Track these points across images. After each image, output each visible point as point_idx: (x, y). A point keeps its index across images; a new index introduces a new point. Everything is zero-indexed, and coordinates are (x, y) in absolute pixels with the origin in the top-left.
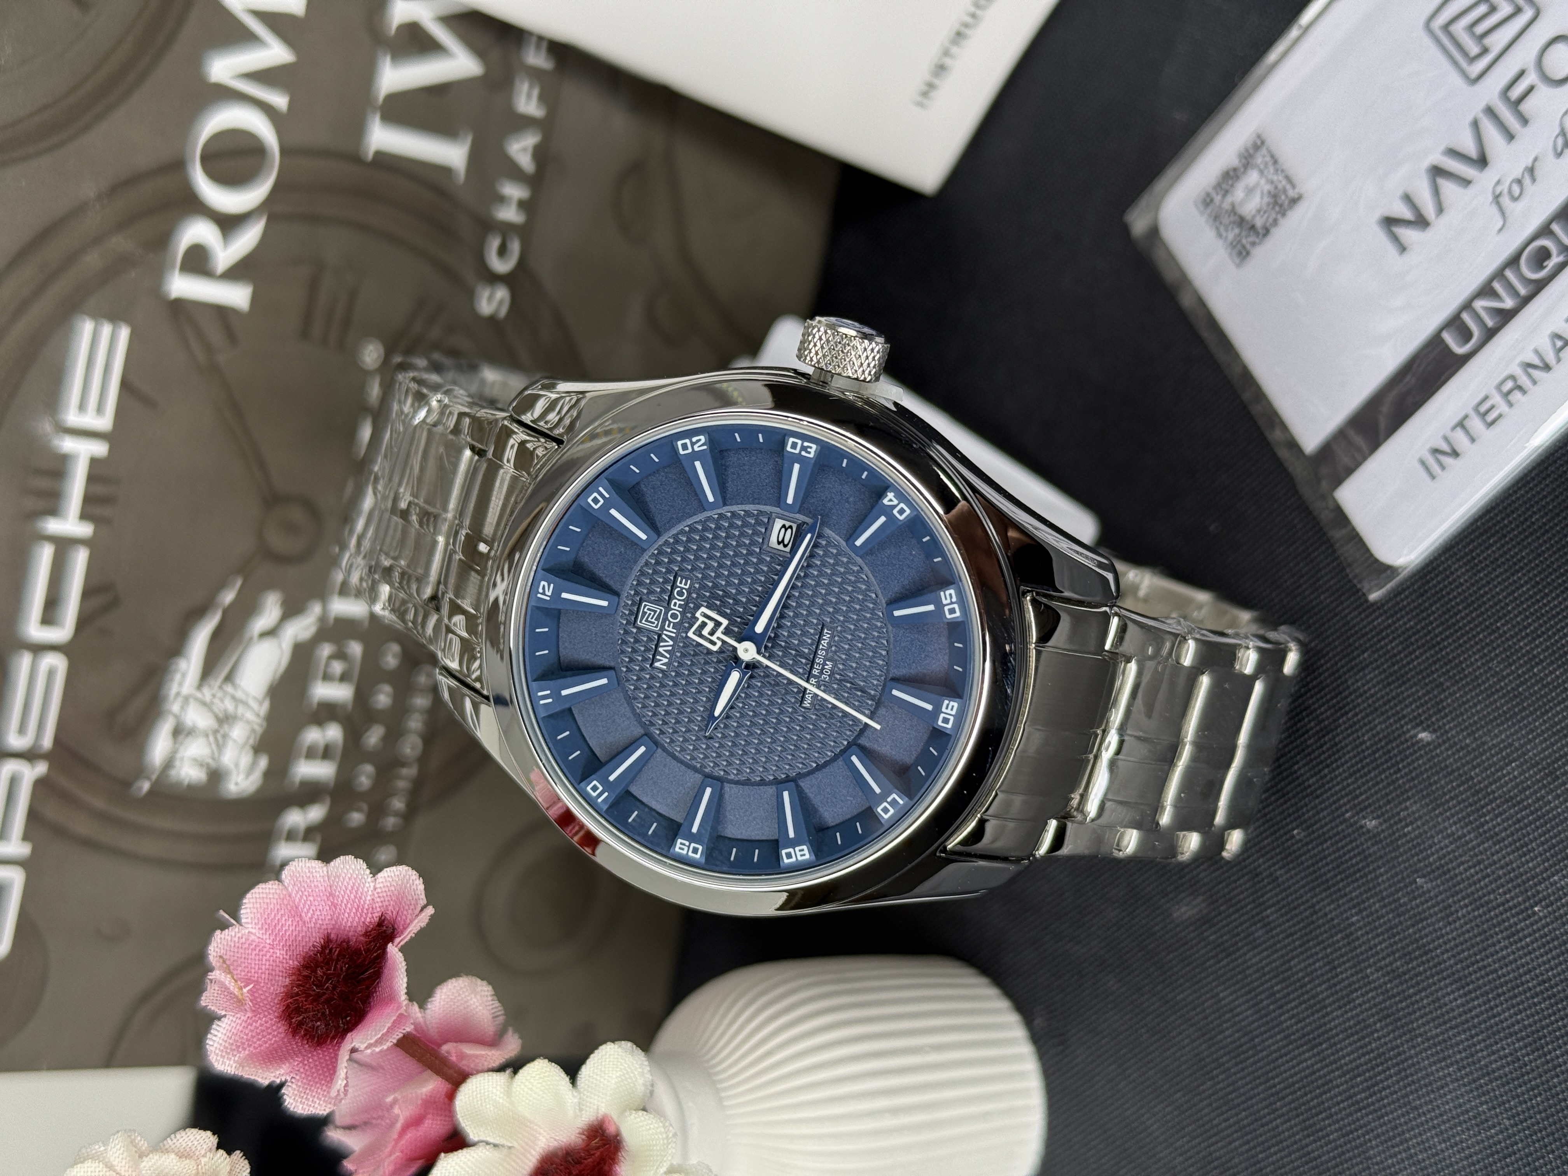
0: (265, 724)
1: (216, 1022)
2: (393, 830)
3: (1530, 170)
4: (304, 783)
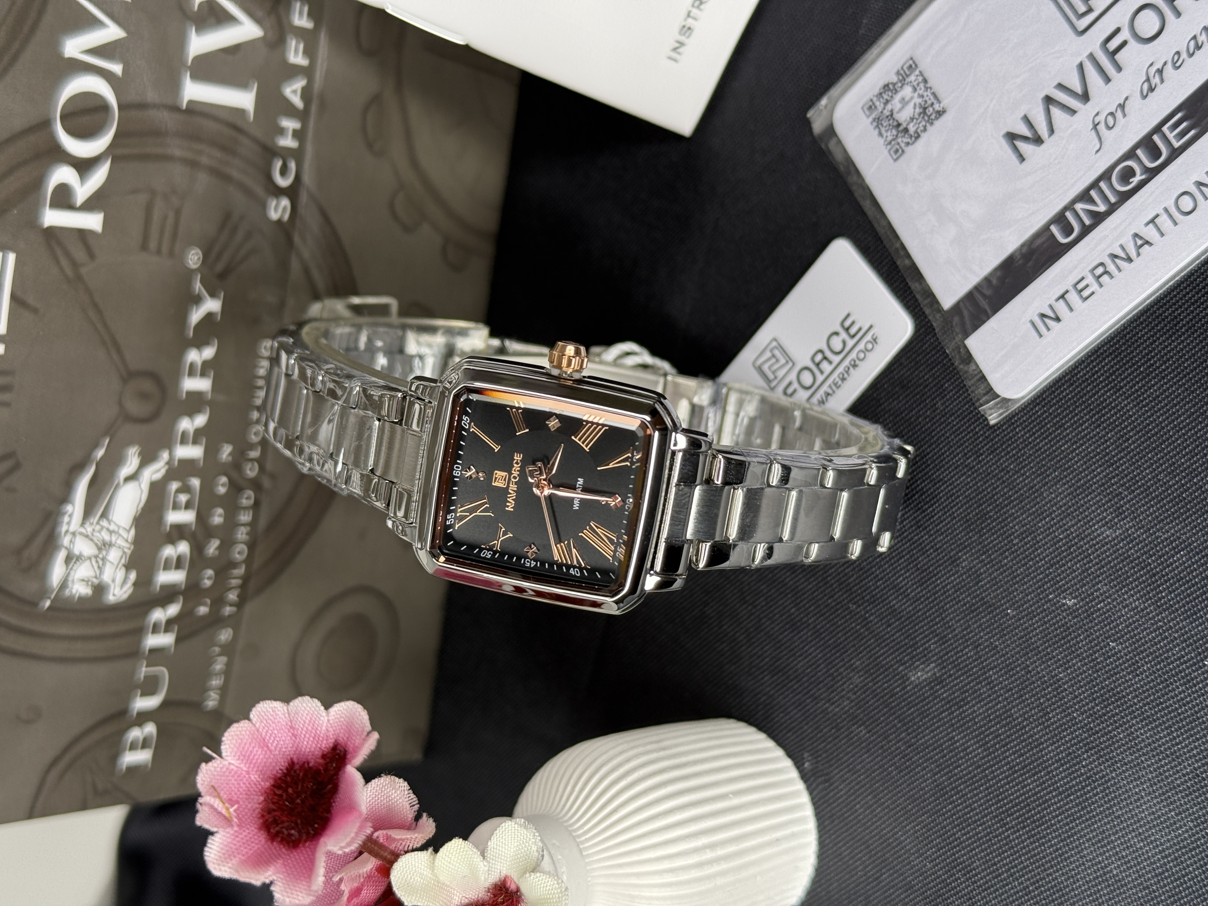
0: (132, 547)
1: (210, 837)
2: (229, 616)
3: (1122, 106)
4: (164, 587)
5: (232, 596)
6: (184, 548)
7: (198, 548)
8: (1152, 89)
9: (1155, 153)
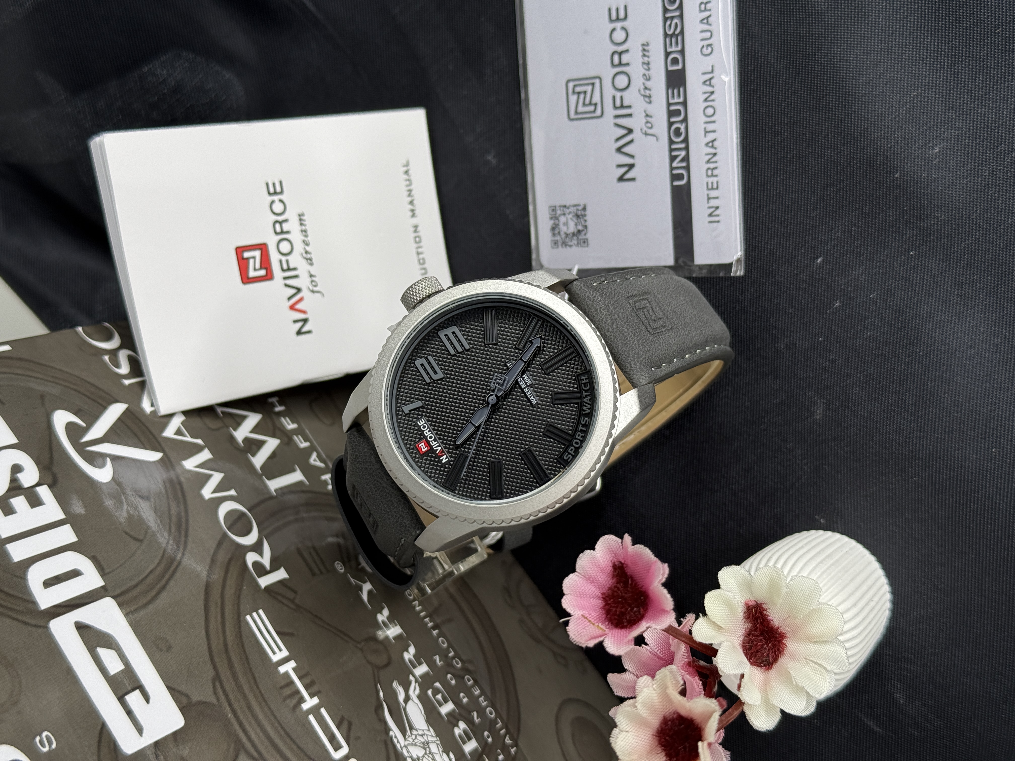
0: (438, 739)
1: (602, 644)
2: (515, 753)
3: (647, 116)
4: (471, 753)
5: (508, 741)
6: (462, 725)
7: (469, 722)
8: (650, 97)
9: (678, 113)
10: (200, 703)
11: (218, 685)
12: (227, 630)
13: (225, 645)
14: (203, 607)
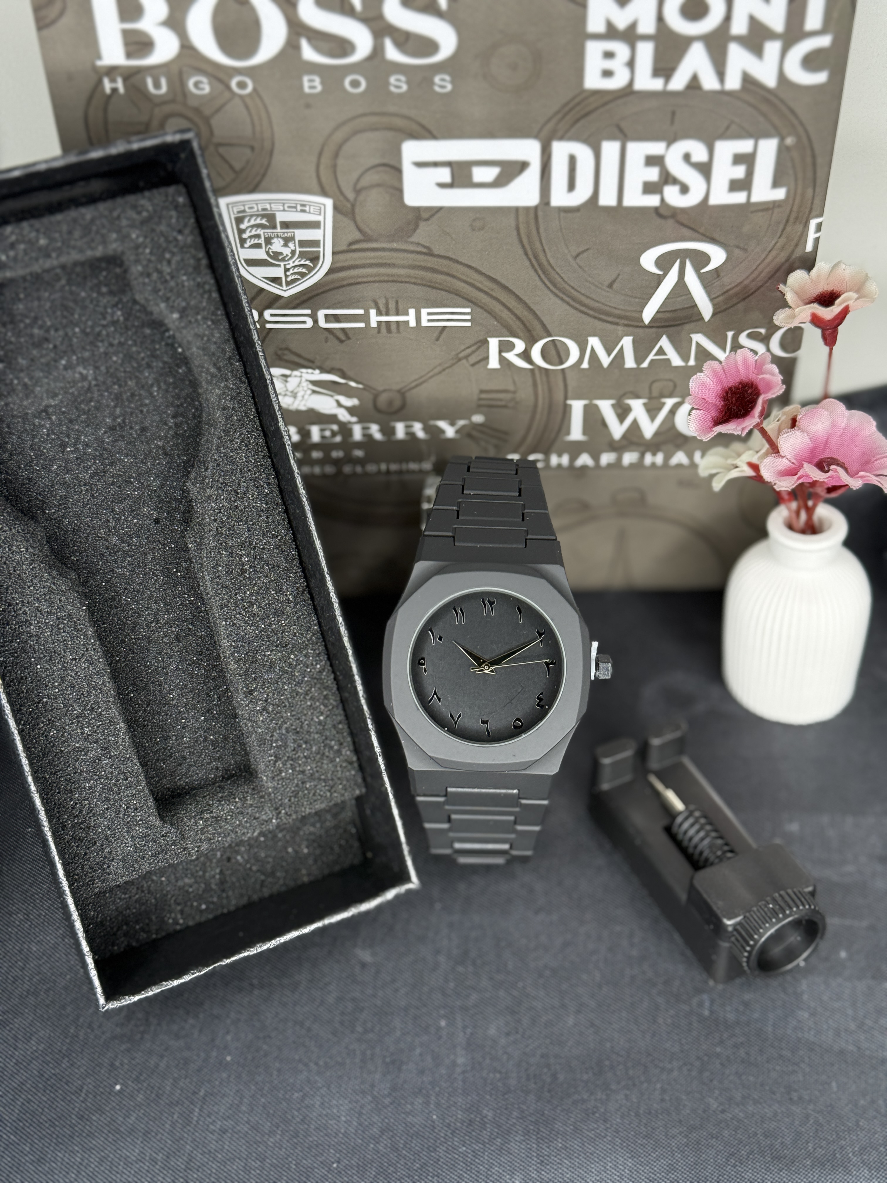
10: (417, 226)
11: (425, 250)
12: (466, 286)
13: (454, 277)
14: (494, 277)
